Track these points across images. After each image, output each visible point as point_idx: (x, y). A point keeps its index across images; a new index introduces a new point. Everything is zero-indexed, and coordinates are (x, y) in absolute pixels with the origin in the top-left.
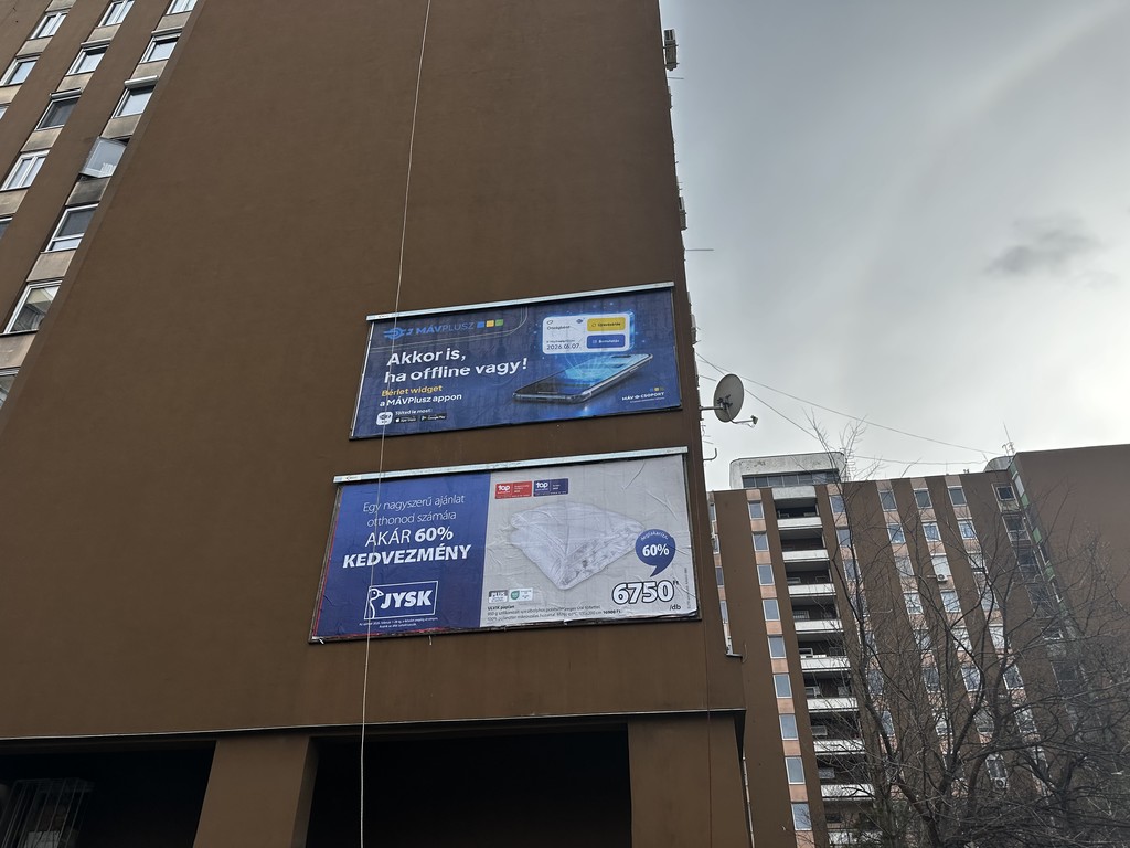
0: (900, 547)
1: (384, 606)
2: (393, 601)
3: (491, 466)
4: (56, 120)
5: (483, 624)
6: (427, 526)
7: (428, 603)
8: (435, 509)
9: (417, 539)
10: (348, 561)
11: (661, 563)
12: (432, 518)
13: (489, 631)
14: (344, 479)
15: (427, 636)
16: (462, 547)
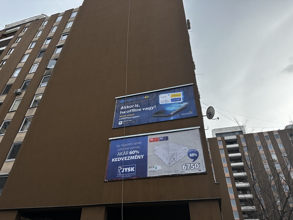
0: (262, 151)
1: (122, 172)
2: (125, 170)
3: (148, 134)
4: (41, 56)
5: (148, 176)
6: (132, 150)
7: (134, 170)
8: (134, 146)
9: (130, 154)
10: (113, 160)
11: (195, 158)
12: (133, 148)
13: (150, 178)
14: (111, 139)
15: (134, 179)
16: (141, 155)
